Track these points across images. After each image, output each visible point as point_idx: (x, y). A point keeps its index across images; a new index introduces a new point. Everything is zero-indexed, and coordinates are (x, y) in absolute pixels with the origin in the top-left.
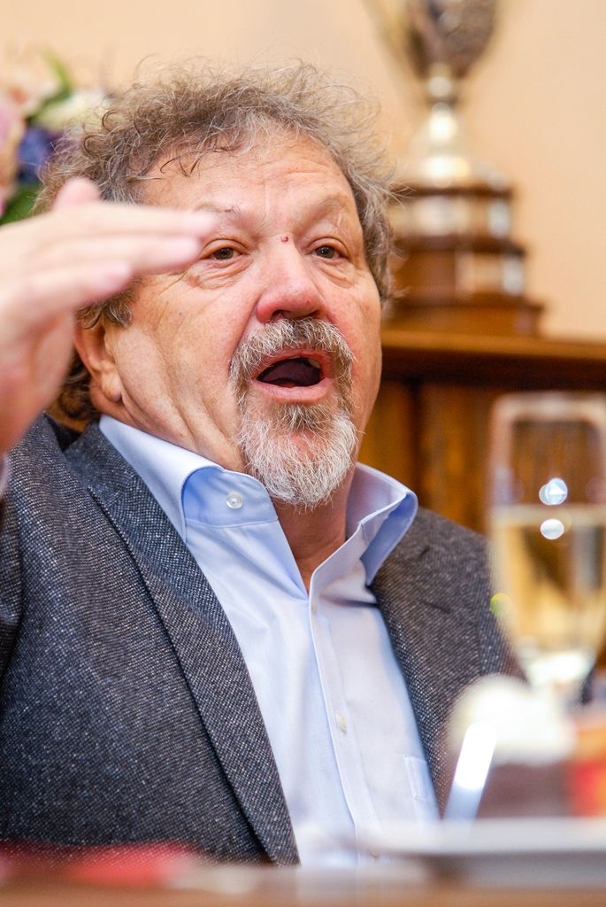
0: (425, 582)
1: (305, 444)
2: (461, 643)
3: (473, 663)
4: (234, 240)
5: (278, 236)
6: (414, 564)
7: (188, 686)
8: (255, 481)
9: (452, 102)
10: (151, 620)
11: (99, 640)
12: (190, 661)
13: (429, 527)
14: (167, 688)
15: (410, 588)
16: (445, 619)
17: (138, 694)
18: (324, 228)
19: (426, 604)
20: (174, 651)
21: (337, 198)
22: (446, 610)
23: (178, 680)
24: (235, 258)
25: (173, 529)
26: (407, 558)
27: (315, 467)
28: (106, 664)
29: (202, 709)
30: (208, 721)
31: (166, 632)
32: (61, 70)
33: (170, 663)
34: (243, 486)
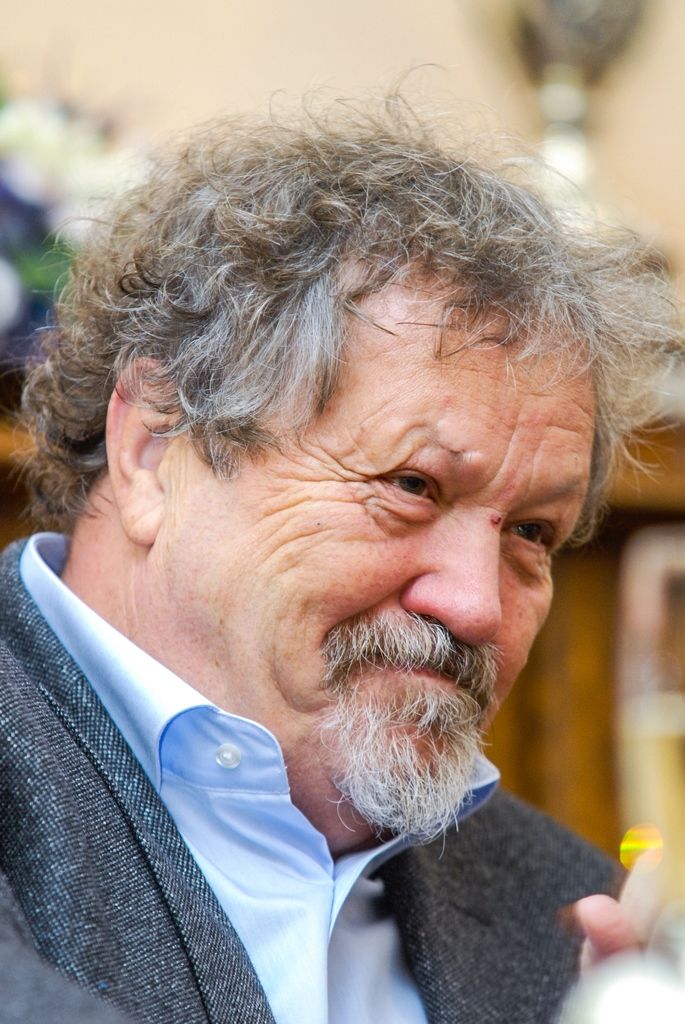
2: (507, 972)
3: (526, 1001)
5: (490, 511)
10: (150, 896)
11: (93, 920)
12: (206, 967)
14: (177, 1005)
16: (483, 934)
17: (139, 1011)
19: (458, 908)
20: (184, 948)
22: (485, 921)
23: (191, 992)
25: (142, 771)
28: (99, 958)
31: (172, 918)
33: (180, 965)
34: (244, 737)
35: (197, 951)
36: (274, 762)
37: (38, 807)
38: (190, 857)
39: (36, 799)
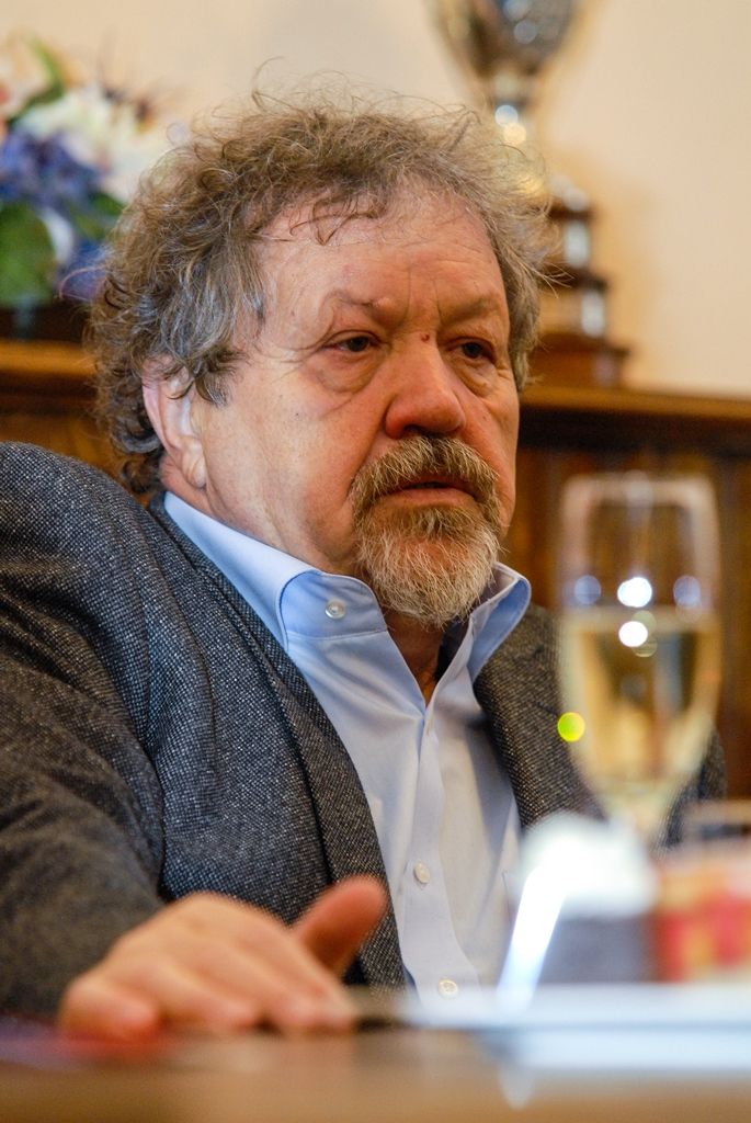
0: (538, 683)
1: (440, 552)
4: (370, 332)
5: (418, 334)
6: (525, 663)
7: (314, 807)
8: (362, 586)
9: (522, 105)
12: (318, 780)
13: (542, 626)
15: (521, 688)
18: (472, 327)
19: (540, 707)
20: (302, 764)
21: (490, 298)
24: (369, 351)
25: (273, 638)
26: (516, 657)
27: (453, 579)
29: (327, 837)
30: (333, 852)
32: (51, 60)
34: (347, 591)
35: (312, 767)
36: (371, 606)
37: (181, 675)
38: (315, 700)
39: (180, 669)
